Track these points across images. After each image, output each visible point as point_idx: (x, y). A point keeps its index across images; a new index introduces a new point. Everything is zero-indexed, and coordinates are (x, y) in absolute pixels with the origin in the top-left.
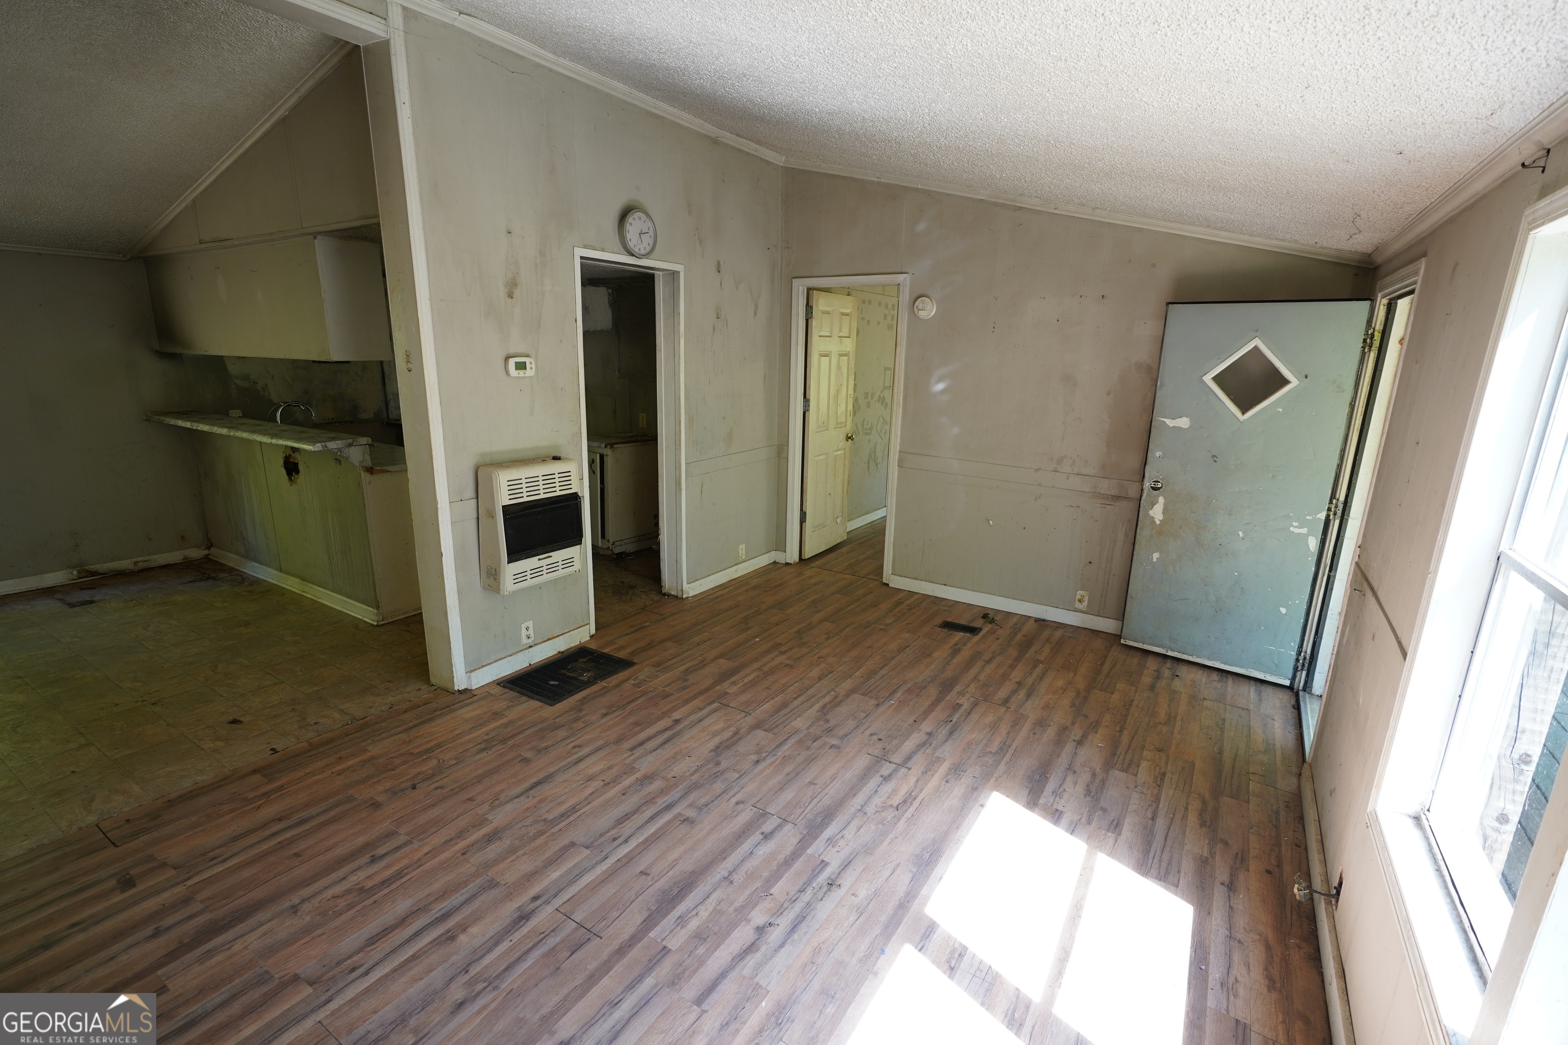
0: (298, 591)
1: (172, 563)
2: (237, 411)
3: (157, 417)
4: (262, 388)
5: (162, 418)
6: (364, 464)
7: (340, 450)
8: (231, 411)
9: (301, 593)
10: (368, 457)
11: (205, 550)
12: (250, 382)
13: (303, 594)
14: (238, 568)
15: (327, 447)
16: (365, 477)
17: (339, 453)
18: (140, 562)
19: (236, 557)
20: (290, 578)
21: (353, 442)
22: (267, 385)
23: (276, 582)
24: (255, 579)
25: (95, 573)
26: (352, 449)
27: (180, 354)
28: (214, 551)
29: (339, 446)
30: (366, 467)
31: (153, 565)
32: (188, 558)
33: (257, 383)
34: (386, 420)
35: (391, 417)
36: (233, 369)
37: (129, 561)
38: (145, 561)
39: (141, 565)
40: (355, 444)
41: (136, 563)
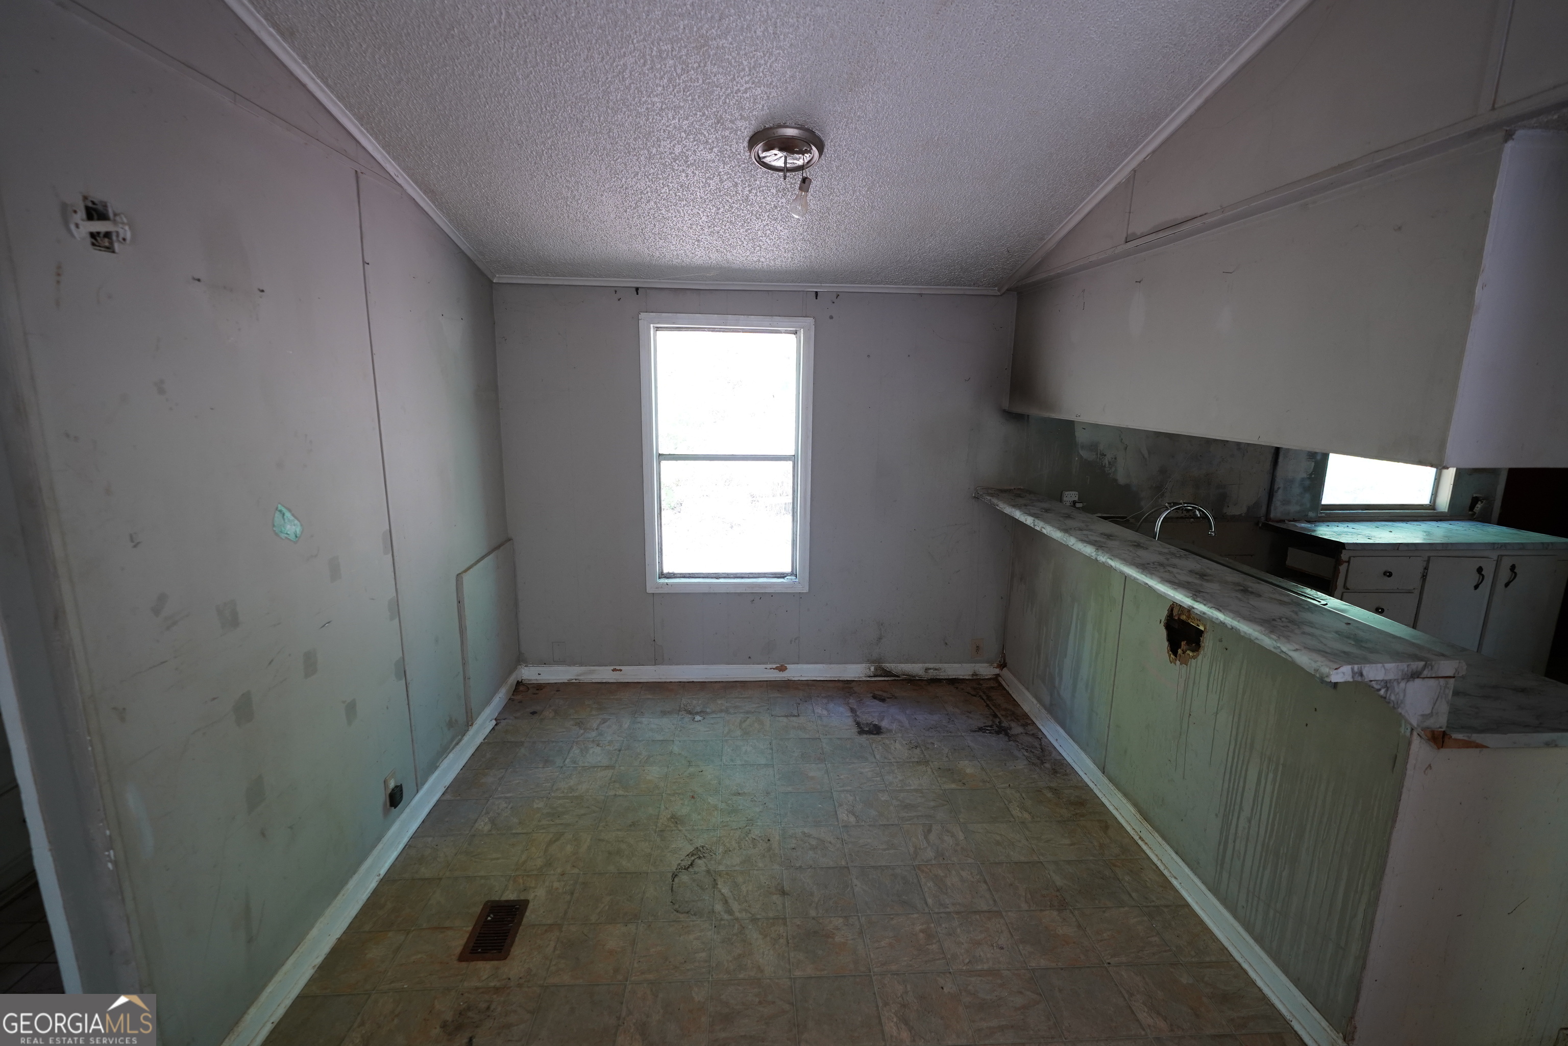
0: (1132, 832)
1: (961, 677)
2: (1074, 493)
3: (989, 498)
4: (1109, 463)
5: (995, 501)
6: (1431, 723)
7: (1387, 684)
8: (1067, 493)
9: (1136, 838)
10: (1444, 708)
11: (996, 668)
12: (1097, 454)
13: (1140, 842)
14: (1034, 720)
15: (1361, 675)
16: (1419, 749)
17: (1382, 692)
18: (930, 669)
19: (1035, 702)
20: (1120, 795)
21: (1425, 667)
22: (1115, 459)
23: (1091, 785)
24: (1058, 758)
25: (888, 673)
26: (1417, 685)
27: (1028, 415)
28: (1005, 673)
29: (1391, 676)
30: (1433, 732)
31: (942, 675)
32: (977, 675)
33: (1105, 455)
34: (1263, 519)
35: (1272, 515)
36: (1081, 436)
37: (921, 665)
38: (936, 669)
39: (932, 674)
40: (1425, 673)
41: (927, 669)
